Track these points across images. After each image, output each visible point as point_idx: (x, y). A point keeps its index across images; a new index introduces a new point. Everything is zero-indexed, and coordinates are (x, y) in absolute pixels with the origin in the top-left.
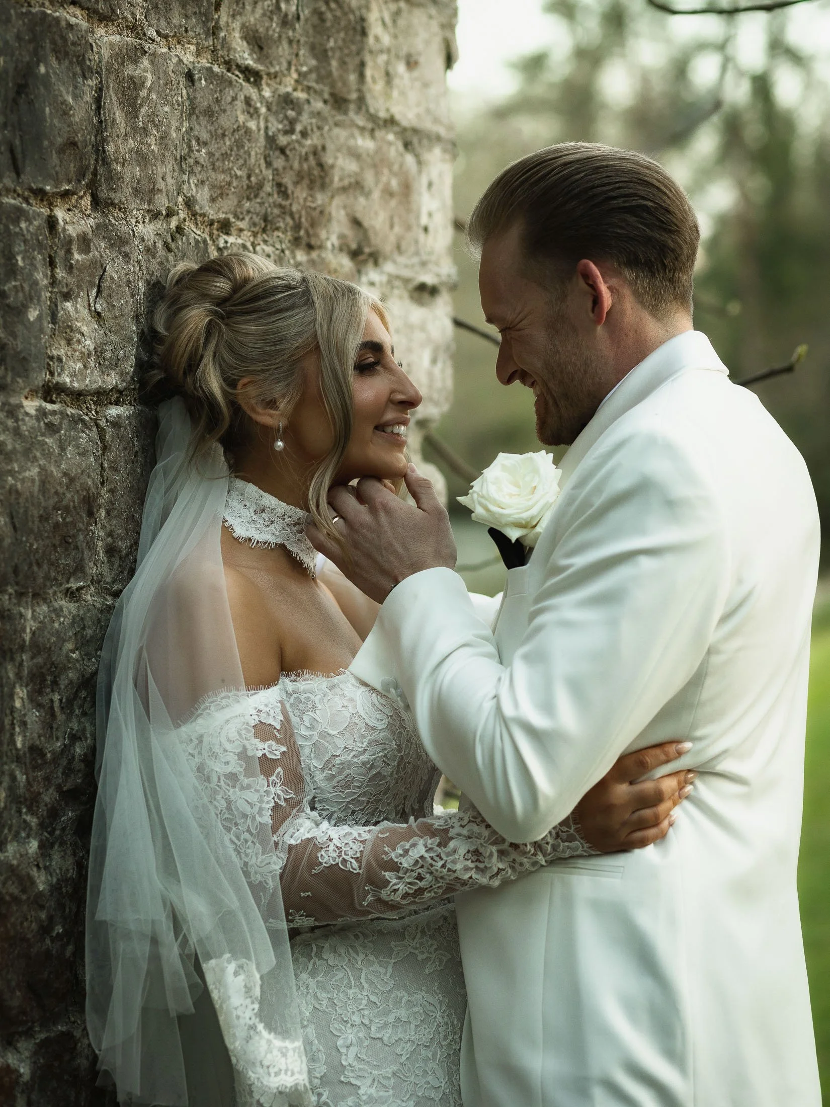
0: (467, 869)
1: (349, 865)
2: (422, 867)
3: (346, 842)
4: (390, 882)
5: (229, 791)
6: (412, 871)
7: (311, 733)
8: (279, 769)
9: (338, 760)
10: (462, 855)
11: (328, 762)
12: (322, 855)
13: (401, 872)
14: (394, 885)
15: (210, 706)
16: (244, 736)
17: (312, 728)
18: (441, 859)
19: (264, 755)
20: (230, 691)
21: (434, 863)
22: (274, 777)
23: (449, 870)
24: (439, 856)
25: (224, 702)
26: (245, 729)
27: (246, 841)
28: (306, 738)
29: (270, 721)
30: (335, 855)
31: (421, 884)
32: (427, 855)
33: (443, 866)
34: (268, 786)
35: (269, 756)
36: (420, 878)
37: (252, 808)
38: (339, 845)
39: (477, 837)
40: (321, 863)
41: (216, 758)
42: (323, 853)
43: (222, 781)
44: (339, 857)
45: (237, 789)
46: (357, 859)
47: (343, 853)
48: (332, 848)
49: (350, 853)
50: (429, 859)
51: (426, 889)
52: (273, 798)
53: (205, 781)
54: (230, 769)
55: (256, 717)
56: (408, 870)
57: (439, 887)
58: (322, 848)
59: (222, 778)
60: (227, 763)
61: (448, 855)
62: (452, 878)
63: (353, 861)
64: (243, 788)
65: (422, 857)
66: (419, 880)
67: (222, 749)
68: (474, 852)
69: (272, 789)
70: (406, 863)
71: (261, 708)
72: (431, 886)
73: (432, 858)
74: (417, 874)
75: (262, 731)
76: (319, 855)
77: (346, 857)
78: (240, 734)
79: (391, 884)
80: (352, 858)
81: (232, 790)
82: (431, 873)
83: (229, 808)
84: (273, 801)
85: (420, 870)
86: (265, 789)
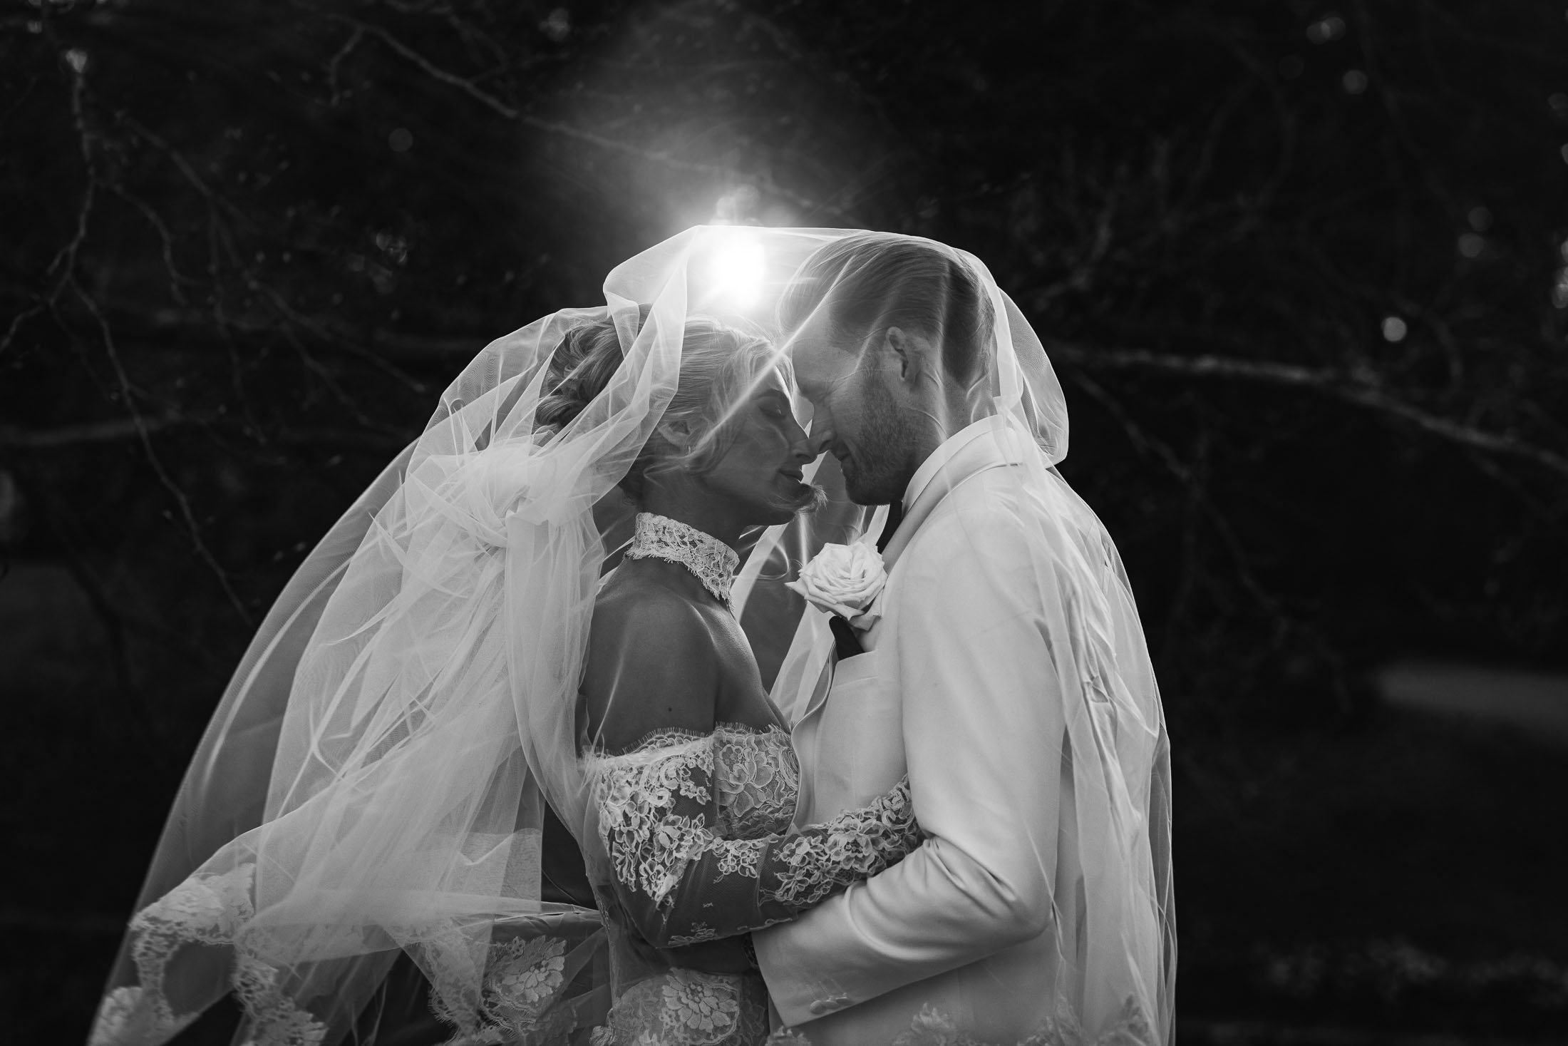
0: (848, 859)
1: (747, 873)
2: (809, 863)
3: (743, 851)
4: (782, 882)
5: (655, 823)
6: (801, 868)
7: (738, 783)
8: (702, 814)
9: (756, 813)
10: (843, 847)
11: (747, 813)
12: (721, 865)
13: (791, 871)
14: (787, 884)
15: (656, 741)
16: (681, 776)
17: (739, 779)
18: (826, 854)
19: (695, 798)
20: (677, 731)
21: (820, 858)
22: (696, 821)
23: (834, 863)
24: (823, 851)
25: (669, 741)
26: (684, 770)
27: (659, 872)
28: (733, 787)
29: (705, 768)
30: (734, 864)
31: (810, 881)
32: (812, 851)
33: (828, 860)
34: (690, 827)
35: (698, 800)
36: (809, 874)
37: (671, 843)
38: (737, 855)
39: (853, 829)
40: (721, 873)
41: (651, 791)
42: (722, 863)
43: (652, 813)
44: (738, 865)
45: (662, 823)
46: (754, 866)
47: (741, 862)
48: (730, 857)
49: (748, 860)
50: (815, 855)
51: (816, 885)
52: (693, 838)
53: (636, 810)
54: (661, 804)
55: (694, 761)
56: (796, 867)
57: (826, 883)
58: (721, 859)
59: (653, 811)
60: (660, 798)
61: (831, 848)
62: (837, 871)
63: (751, 867)
64: (667, 823)
65: (808, 854)
66: (808, 877)
67: (659, 784)
68: (854, 843)
69: (693, 831)
70: (794, 861)
71: (700, 753)
72: (820, 883)
73: (817, 853)
74: (805, 871)
75: (696, 775)
76: (719, 865)
77: (744, 865)
78: (678, 774)
79: (783, 884)
80: (750, 865)
81: (657, 823)
82: (818, 868)
83: (651, 840)
84: (692, 840)
85: (808, 867)
86: (687, 829)
